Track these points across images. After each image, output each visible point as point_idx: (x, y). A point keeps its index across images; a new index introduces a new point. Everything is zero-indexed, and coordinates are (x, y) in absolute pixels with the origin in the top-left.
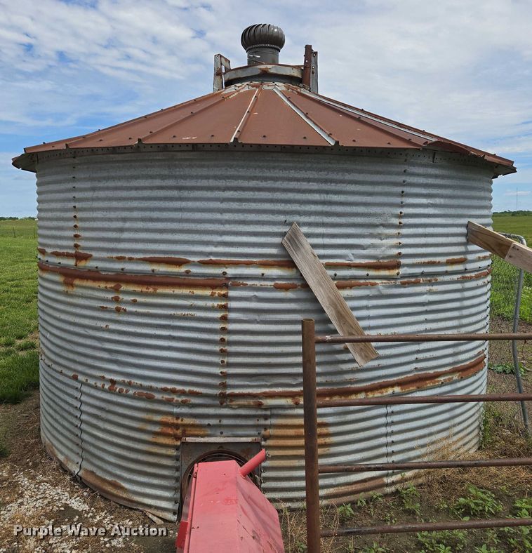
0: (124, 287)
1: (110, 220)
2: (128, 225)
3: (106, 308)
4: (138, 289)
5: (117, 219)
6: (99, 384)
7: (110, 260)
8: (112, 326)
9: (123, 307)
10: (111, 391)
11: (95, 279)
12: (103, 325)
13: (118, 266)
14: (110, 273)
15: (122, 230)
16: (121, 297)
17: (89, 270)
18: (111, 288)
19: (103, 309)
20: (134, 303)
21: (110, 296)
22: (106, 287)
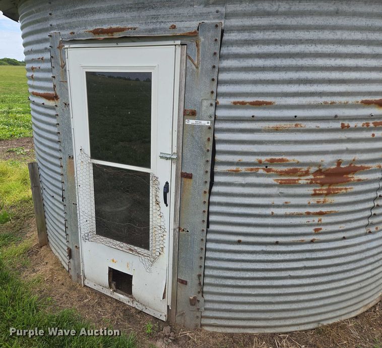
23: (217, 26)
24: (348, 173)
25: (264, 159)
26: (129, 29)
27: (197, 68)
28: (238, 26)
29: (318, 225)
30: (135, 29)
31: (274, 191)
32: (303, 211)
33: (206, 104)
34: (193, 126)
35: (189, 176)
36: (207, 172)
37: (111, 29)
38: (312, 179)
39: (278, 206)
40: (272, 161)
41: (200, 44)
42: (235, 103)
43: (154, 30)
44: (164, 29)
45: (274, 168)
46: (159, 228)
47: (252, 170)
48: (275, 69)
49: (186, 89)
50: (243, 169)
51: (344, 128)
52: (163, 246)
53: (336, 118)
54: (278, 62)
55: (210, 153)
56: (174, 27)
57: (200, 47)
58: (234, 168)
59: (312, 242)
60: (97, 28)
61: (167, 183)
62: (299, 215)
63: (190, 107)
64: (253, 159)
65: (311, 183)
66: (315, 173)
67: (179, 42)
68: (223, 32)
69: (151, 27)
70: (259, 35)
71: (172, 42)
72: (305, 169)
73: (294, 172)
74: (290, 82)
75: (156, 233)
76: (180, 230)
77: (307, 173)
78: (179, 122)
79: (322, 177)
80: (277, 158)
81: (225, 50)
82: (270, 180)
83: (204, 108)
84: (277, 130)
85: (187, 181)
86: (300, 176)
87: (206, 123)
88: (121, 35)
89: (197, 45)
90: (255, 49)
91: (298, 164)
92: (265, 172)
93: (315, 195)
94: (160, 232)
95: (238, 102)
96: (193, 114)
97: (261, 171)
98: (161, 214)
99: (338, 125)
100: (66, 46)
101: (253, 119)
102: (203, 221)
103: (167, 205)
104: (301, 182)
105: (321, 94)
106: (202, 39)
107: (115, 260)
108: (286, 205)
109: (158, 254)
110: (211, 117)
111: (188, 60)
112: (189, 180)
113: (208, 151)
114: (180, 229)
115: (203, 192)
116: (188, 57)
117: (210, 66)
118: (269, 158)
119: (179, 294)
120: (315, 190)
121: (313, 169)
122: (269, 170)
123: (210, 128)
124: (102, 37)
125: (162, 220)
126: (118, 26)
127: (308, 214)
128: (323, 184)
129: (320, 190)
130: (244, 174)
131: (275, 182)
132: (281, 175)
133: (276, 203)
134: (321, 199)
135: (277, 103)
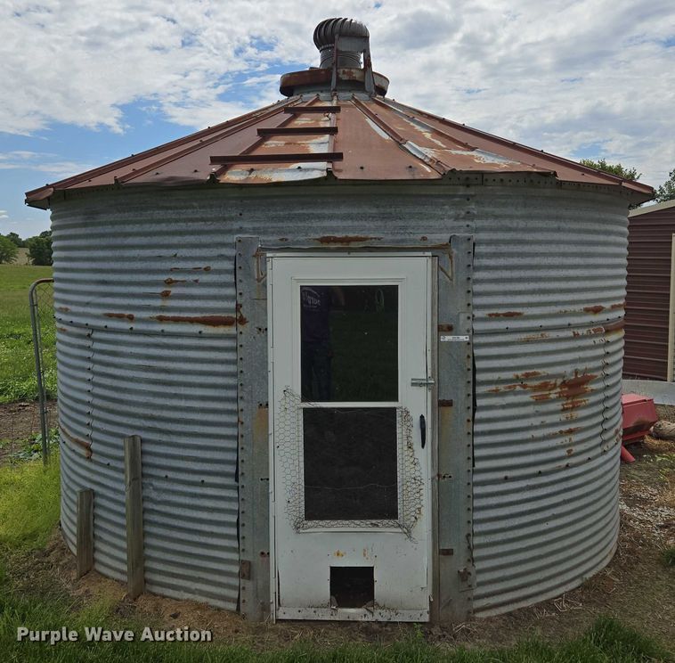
23: (469, 239)
24: (583, 383)
25: (520, 373)
26: (371, 239)
27: (451, 280)
28: (487, 240)
29: (569, 445)
30: (379, 239)
31: (530, 410)
32: (556, 430)
33: (463, 317)
34: (450, 343)
35: (449, 404)
36: (469, 395)
37: (347, 237)
38: (560, 393)
39: (536, 428)
40: (527, 375)
41: (453, 255)
42: (490, 315)
43: (402, 241)
44: (415, 241)
45: (529, 383)
46: (413, 481)
47: (510, 387)
48: (520, 280)
49: (439, 302)
50: (502, 387)
51: (576, 337)
52: (419, 506)
53: (569, 326)
54: (522, 274)
55: (471, 372)
56: (424, 239)
57: (453, 260)
58: (493, 387)
59: (567, 467)
60: (326, 235)
61: (422, 417)
62: (554, 436)
63: (445, 322)
64: (510, 375)
65: (560, 396)
66: (561, 386)
67: (430, 254)
68: (474, 244)
69: (399, 237)
70: (504, 249)
71: (421, 254)
72: (553, 381)
73: (544, 386)
74: (533, 292)
75: (409, 489)
76: (439, 477)
77: (555, 386)
78: (432, 339)
79: (566, 389)
80: (531, 371)
81: (477, 262)
82: (527, 398)
83: (461, 322)
84: (528, 341)
85: (447, 410)
86: (550, 390)
87: (464, 338)
88: (361, 245)
89: (451, 257)
90: (502, 262)
91: (549, 376)
92: (522, 389)
93: (564, 410)
94: (414, 486)
95: (493, 314)
96: (450, 329)
97: (518, 388)
98: (416, 461)
99: (570, 334)
100: (268, 255)
101: (507, 331)
102: (469, 458)
103: (423, 447)
104: (553, 396)
105: (556, 303)
106: (455, 251)
107: (341, 552)
108: (543, 426)
109: (413, 519)
110: (468, 331)
111: (441, 272)
112: (449, 408)
113: (469, 370)
114: (439, 475)
115: (466, 420)
116: (441, 268)
117: (465, 278)
118: (524, 372)
119: (442, 573)
120: (563, 405)
121: (559, 381)
122: (525, 386)
123: (469, 344)
124: (333, 246)
125: (417, 468)
126: (356, 235)
127: (561, 432)
128: (568, 397)
129: (566, 404)
130: (503, 394)
131: (531, 400)
132: (535, 391)
133: (534, 424)
134: (568, 414)
135: (525, 314)
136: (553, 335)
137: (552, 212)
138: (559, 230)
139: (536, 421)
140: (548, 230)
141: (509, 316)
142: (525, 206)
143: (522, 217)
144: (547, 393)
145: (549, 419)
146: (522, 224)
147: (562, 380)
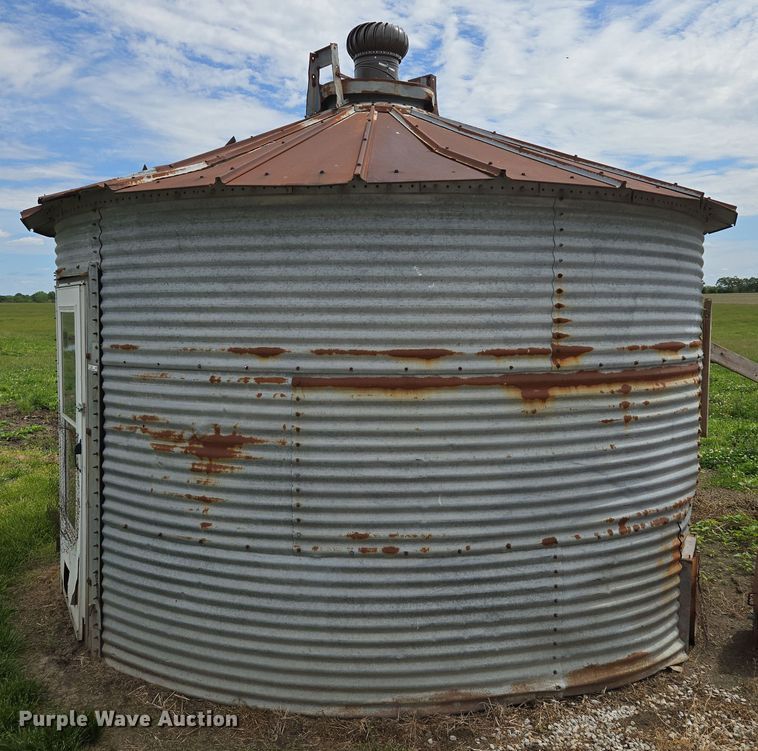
0: (634, 388)
1: (619, 295)
2: (640, 302)
3: (612, 420)
4: (650, 387)
5: (628, 295)
6: (603, 533)
7: (621, 352)
8: (620, 445)
9: (632, 414)
10: (623, 535)
11: (589, 383)
12: (606, 446)
13: (629, 359)
14: (614, 372)
15: (632, 310)
16: (631, 401)
17: (581, 371)
18: (619, 391)
19: (607, 424)
20: (647, 406)
21: (616, 403)
22: (612, 392)
24: (233, 446)
25: (138, 415)
29: (204, 517)
30: (65, 269)
31: (152, 459)
32: (183, 492)
33: (94, 346)
36: (97, 428)
38: (187, 448)
39: (158, 482)
40: (147, 419)
42: (112, 347)
43: (71, 270)
44: (75, 269)
45: (150, 429)
47: (131, 428)
50: (124, 427)
51: (216, 383)
53: (201, 369)
54: (138, 302)
55: (99, 405)
59: (201, 543)
62: (179, 498)
63: (88, 351)
64: (129, 414)
65: (186, 452)
66: (191, 441)
68: (99, 271)
69: (71, 267)
70: (123, 275)
72: (178, 432)
73: (165, 436)
77: (180, 439)
79: (200, 446)
80: (149, 415)
82: (147, 444)
83: (93, 352)
84: (144, 380)
86: (174, 442)
87: (94, 369)
90: (121, 288)
91: (169, 425)
92: (143, 434)
93: (193, 471)
95: (114, 346)
97: (138, 431)
99: (206, 378)
101: (125, 366)
102: (96, 492)
104: (176, 450)
108: (164, 482)
110: (97, 361)
113: (96, 401)
115: (95, 453)
118: (143, 414)
120: (193, 464)
121: (187, 434)
122: (145, 431)
123: (97, 374)
127: (189, 497)
128: (200, 456)
129: (199, 465)
130: (127, 434)
131: (151, 448)
132: (156, 438)
133: (155, 476)
134: (203, 478)
135: (141, 348)
136: (177, 376)
137: (171, 228)
138: (180, 250)
139: (159, 474)
140: (167, 251)
141: (128, 349)
142: (139, 224)
143: (137, 238)
144: (172, 444)
145: (173, 476)
146: (136, 246)
147: (191, 434)
